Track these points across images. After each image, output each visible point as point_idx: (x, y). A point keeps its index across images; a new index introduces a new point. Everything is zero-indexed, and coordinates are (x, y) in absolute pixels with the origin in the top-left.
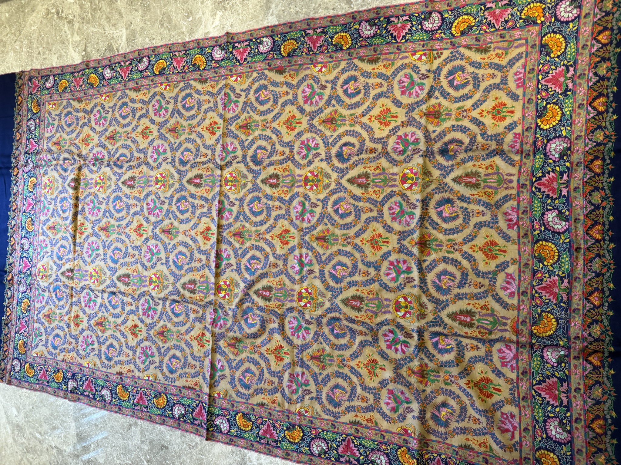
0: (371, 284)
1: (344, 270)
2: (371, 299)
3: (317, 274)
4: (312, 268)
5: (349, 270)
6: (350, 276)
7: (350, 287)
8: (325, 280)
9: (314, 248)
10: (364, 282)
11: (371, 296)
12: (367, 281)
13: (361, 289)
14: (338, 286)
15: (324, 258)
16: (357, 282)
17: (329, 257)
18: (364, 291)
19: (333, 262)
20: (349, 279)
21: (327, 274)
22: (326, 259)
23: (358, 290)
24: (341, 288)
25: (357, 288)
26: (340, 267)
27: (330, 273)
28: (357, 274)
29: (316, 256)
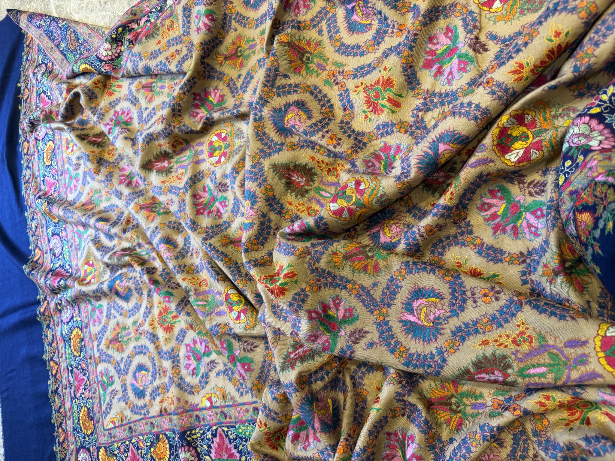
0: (514, 315)
1: (435, 304)
2: (528, 355)
3: (374, 335)
4: (358, 325)
5: (446, 302)
6: (455, 314)
7: (463, 339)
8: (397, 343)
9: (348, 281)
10: (494, 317)
11: (525, 347)
12: (501, 311)
13: (491, 336)
14: (432, 348)
15: (377, 294)
16: (476, 322)
17: (388, 287)
18: (504, 340)
19: (403, 295)
20: (454, 323)
21: (397, 328)
22: (384, 294)
23: (485, 343)
24: (440, 352)
25: (480, 338)
26: (422, 301)
27: (405, 323)
28: (470, 302)
29: (358, 296)
